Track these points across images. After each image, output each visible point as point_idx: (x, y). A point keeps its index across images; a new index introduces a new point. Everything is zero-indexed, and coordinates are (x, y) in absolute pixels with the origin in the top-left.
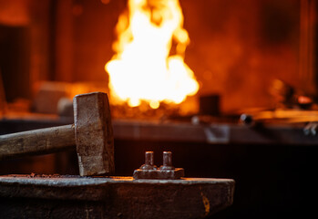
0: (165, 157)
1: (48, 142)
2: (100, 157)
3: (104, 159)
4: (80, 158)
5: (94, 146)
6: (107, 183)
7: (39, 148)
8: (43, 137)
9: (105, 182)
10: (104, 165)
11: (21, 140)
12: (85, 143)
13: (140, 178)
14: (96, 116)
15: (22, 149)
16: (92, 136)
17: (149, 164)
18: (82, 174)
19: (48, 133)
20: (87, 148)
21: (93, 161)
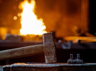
0: (78, 56)
1: (33, 51)
2: (53, 56)
3: (55, 57)
4: (46, 57)
5: (51, 52)
6: (60, 66)
7: (30, 53)
8: (31, 49)
9: (59, 65)
10: (55, 59)
11: (23, 50)
12: (48, 51)
13: (70, 64)
14: (52, 41)
15: (23, 54)
16: (51, 49)
17: (72, 58)
18: (47, 62)
19: (33, 47)
20: (49, 53)
21: (51, 58)
